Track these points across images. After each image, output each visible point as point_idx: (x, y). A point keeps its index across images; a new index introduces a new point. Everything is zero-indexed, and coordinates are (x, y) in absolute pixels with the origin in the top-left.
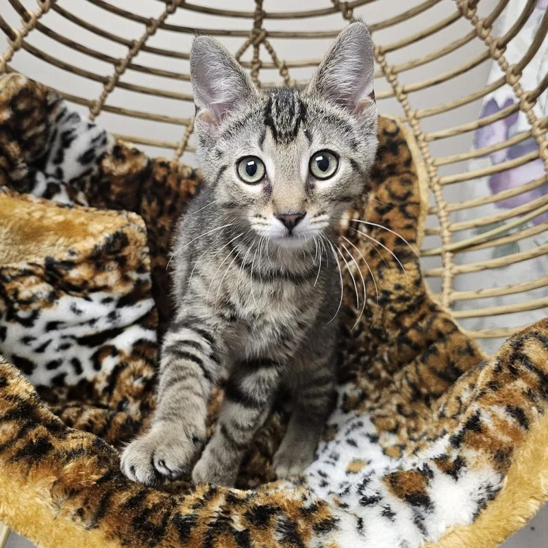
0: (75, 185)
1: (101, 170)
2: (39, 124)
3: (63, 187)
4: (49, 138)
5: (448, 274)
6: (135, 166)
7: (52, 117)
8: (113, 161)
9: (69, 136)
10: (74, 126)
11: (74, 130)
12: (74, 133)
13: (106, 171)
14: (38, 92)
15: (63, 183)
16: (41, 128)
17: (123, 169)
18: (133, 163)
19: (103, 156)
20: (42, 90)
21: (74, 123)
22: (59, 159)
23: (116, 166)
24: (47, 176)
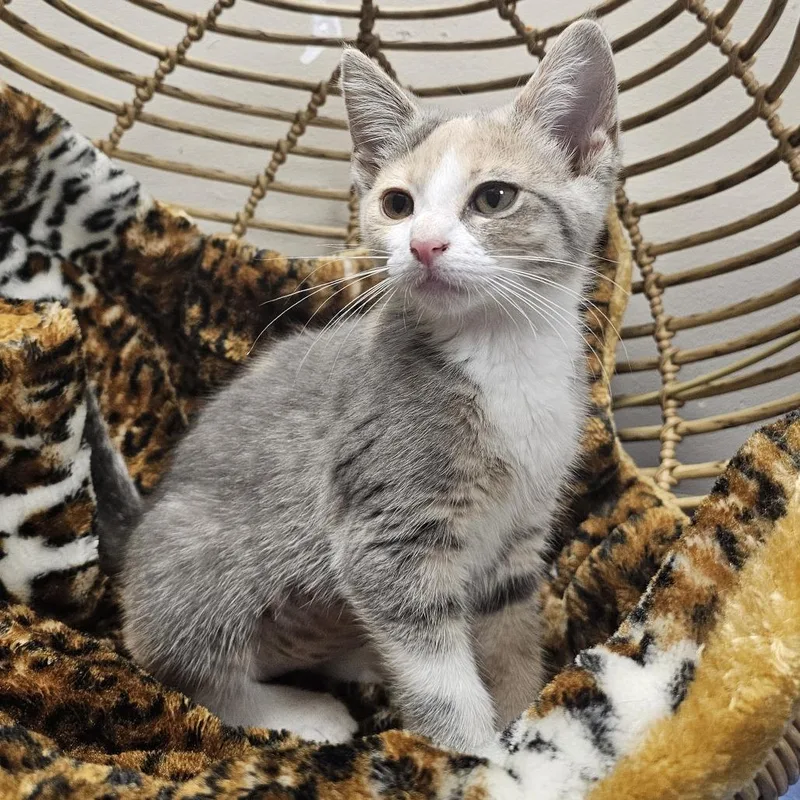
0: (79, 263)
1: (122, 243)
2: (16, 157)
3: (55, 263)
4: (37, 183)
5: (670, 434)
6: (179, 244)
7: (44, 150)
8: (144, 233)
9: (77, 187)
10: (86, 171)
11: (85, 176)
12: (85, 183)
13: (130, 247)
14: (20, 108)
15: (58, 256)
16: (21, 165)
17: (158, 246)
18: (175, 239)
19: (129, 223)
20: (28, 106)
21: (86, 165)
22: (57, 218)
23: (147, 240)
24: (31, 242)
